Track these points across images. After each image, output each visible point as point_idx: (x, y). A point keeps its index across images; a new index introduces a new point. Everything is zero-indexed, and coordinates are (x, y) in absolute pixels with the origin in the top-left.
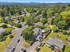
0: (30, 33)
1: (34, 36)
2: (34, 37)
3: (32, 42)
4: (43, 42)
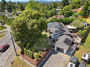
0: (36, 26)
1: (49, 39)
2: (47, 41)
3: (42, 54)
4: (85, 56)
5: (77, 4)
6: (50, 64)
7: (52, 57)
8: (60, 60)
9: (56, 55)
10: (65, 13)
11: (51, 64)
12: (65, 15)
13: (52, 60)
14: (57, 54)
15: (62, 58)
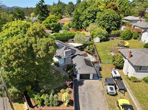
1: (56, 68)
2: (58, 72)
5: (58, 12)
6: (85, 100)
7: (81, 90)
8: (93, 89)
9: (83, 86)
10: (52, 26)
11: (87, 100)
12: (52, 28)
13: (84, 93)
14: (83, 84)
15: (92, 86)
